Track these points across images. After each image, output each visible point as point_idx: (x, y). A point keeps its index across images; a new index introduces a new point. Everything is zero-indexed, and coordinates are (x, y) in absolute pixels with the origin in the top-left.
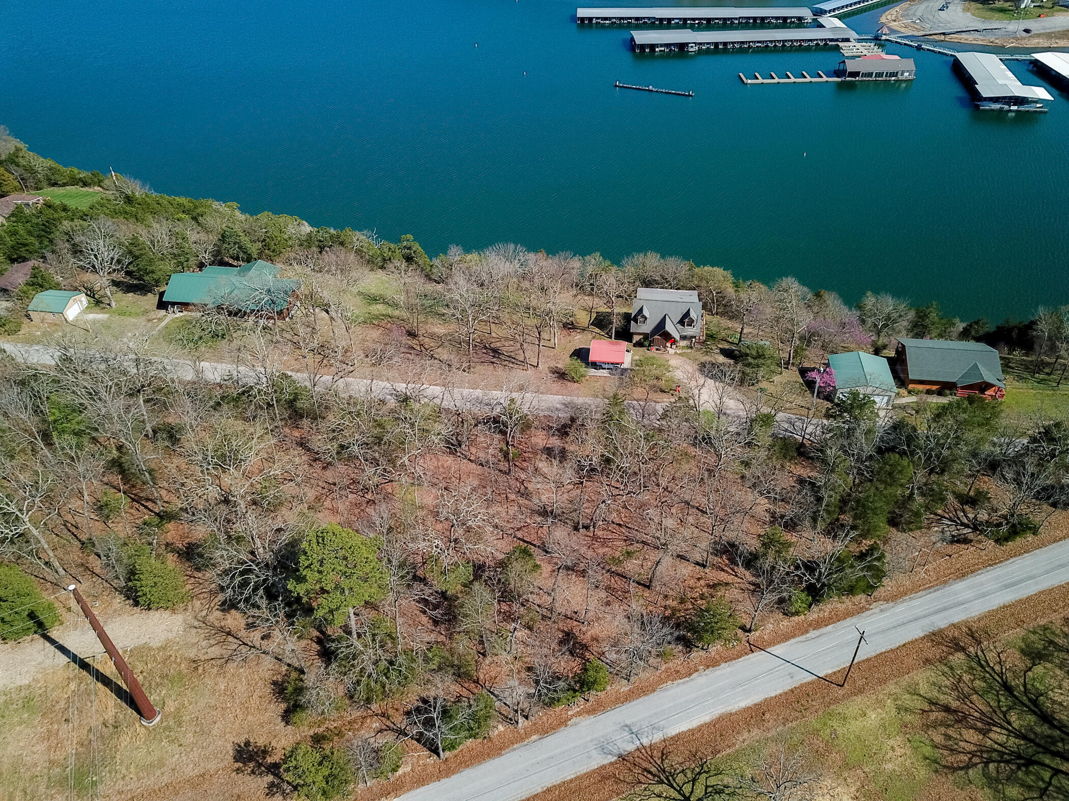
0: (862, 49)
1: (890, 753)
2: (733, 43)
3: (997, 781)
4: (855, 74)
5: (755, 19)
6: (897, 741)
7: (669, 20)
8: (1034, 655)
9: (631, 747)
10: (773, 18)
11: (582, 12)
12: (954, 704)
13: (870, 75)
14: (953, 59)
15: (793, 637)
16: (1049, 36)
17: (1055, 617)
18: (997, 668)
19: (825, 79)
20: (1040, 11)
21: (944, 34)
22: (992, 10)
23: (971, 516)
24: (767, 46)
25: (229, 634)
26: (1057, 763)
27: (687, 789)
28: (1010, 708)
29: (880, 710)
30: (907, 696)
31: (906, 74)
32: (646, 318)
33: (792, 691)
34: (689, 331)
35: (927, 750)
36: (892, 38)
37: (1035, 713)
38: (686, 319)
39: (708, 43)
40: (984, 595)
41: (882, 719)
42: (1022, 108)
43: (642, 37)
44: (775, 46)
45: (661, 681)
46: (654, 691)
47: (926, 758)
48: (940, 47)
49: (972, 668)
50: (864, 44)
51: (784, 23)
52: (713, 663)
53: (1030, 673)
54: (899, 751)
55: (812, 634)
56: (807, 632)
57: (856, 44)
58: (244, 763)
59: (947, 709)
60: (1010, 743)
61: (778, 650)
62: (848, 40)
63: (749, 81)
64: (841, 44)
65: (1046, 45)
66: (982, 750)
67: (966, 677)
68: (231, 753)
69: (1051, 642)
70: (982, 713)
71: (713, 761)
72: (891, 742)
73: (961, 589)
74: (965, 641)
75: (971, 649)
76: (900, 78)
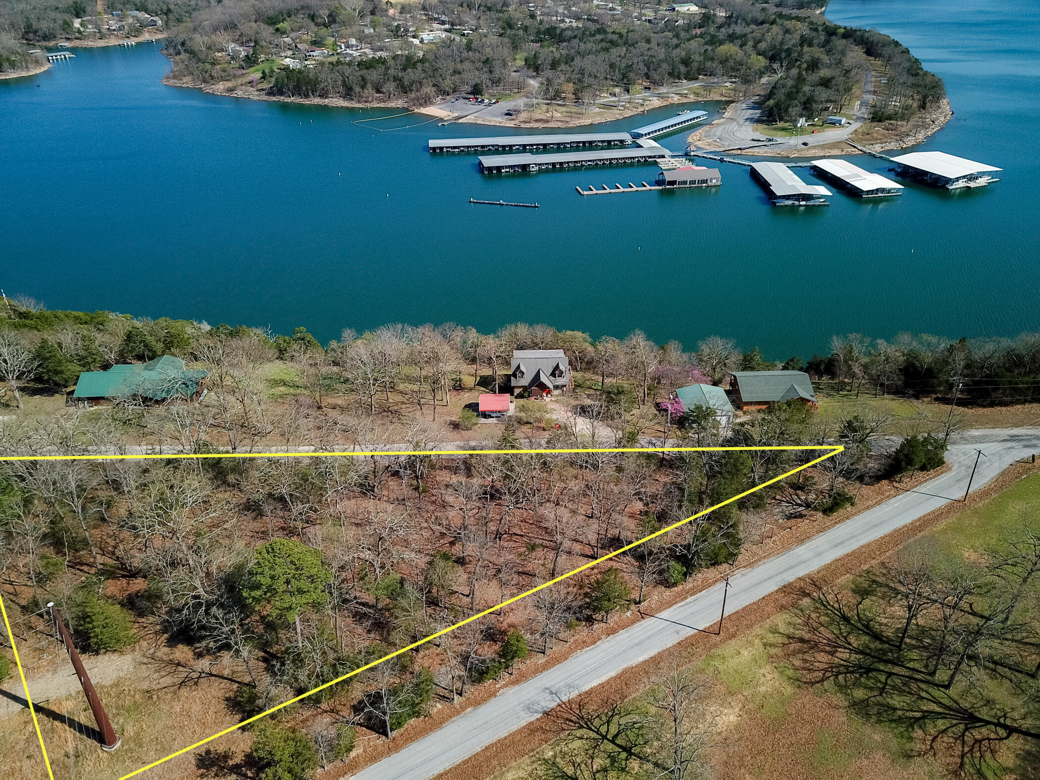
0: (675, 163)
1: (763, 679)
2: (568, 163)
3: (846, 687)
4: (672, 183)
5: (584, 143)
6: (767, 669)
7: (511, 146)
8: (863, 593)
9: (553, 705)
10: (599, 141)
11: (433, 143)
12: (807, 636)
13: (685, 183)
14: (750, 168)
15: (676, 603)
16: (823, 147)
17: (873, 562)
18: (836, 605)
19: (648, 187)
20: (813, 128)
21: (740, 149)
22: (775, 129)
23: (803, 498)
24: (597, 164)
25: (179, 664)
26: (889, 668)
27: (603, 730)
28: (849, 633)
29: (750, 648)
30: (771, 635)
31: (714, 181)
32: (523, 373)
33: (680, 643)
34: (560, 381)
35: (790, 673)
36: (699, 153)
37: (868, 634)
38: (556, 372)
39: (546, 164)
40: (820, 554)
41: (753, 655)
42: (809, 203)
43: (489, 161)
44: (604, 163)
45: (571, 651)
46: (566, 659)
47: (790, 679)
48: (738, 159)
49: (818, 608)
50: (677, 159)
51: (609, 145)
52: (612, 631)
53: (861, 606)
54: (769, 677)
55: (690, 599)
56: (686, 598)
57: (670, 159)
58: (207, 769)
59: (802, 640)
60: (852, 658)
61: (664, 614)
62: (663, 157)
63: (585, 193)
64: (658, 160)
65: (822, 154)
66: (832, 666)
67: (813, 615)
68: (193, 762)
69: (874, 581)
70: (828, 639)
71: (622, 705)
72: (763, 671)
73: (802, 551)
74: (810, 589)
75: (815, 594)
76: (710, 184)
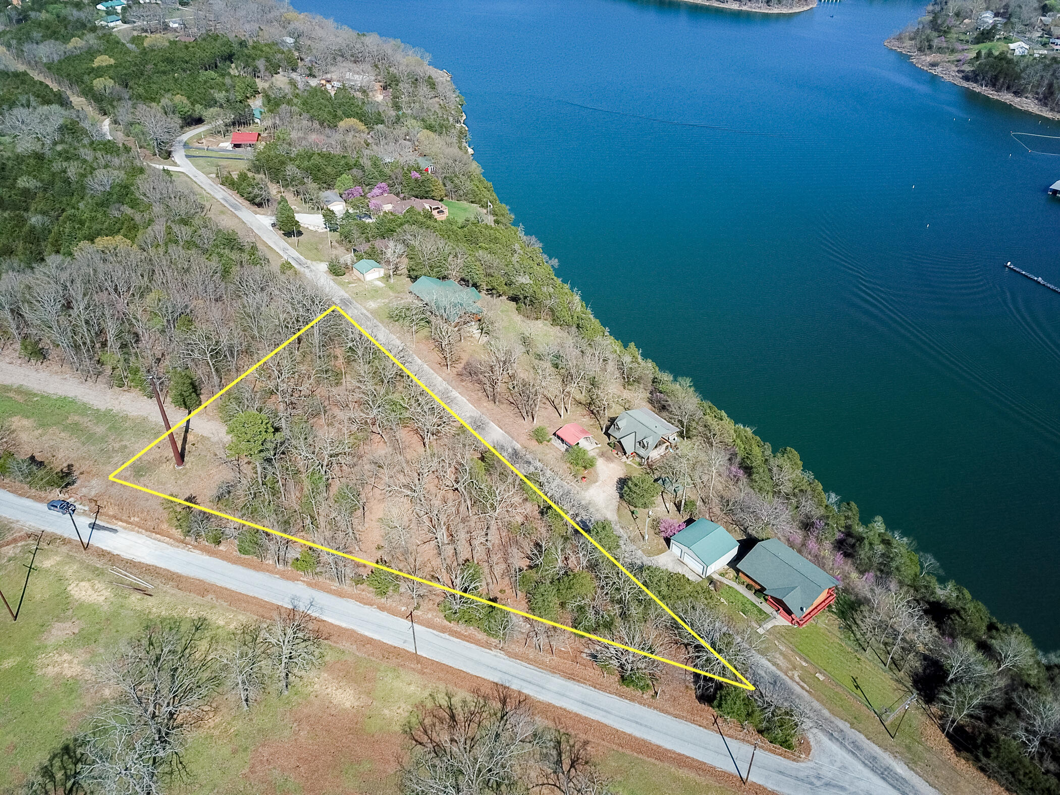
1: (395, 708)
6: (406, 707)
9: (302, 609)
12: (459, 718)
30: (443, 695)
32: (619, 427)
33: (395, 647)
34: (641, 451)
35: (415, 721)
38: (641, 441)
40: (562, 695)
41: (415, 693)
47: (409, 723)
54: (400, 711)
55: (446, 636)
61: (418, 627)
72: (403, 706)
